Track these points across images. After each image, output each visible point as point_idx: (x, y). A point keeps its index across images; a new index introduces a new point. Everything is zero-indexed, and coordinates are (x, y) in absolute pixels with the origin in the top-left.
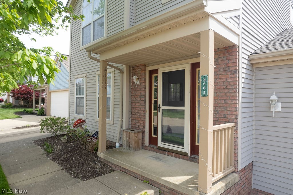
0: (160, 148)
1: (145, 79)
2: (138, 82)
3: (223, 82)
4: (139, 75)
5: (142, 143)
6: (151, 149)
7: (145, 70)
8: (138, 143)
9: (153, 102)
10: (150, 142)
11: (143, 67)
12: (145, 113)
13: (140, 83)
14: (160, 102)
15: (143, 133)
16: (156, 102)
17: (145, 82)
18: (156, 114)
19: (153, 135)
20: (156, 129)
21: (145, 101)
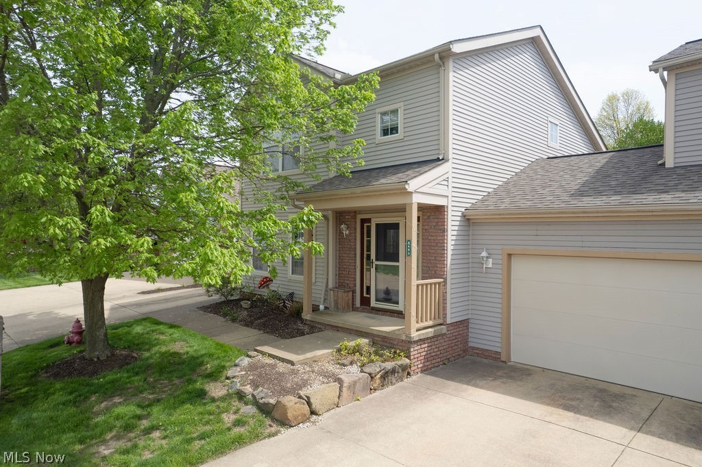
0: (373, 309)
1: (355, 229)
2: (347, 232)
3: (434, 240)
4: (348, 223)
5: (353, 304)
6: (363, 311)
7: (355, 219)
8: (348, 304)
9: (365, 256)
10: (362, 303)
11: (353, 214)
12: (355, 269)
13: (350, 234)
14: (373, 256)
15: (354, 292)
16: (369, 257)
17: (355, 233)
18: (369, 270)
19: (365, 295)
20: (368, 288)
21: (355, 254)
